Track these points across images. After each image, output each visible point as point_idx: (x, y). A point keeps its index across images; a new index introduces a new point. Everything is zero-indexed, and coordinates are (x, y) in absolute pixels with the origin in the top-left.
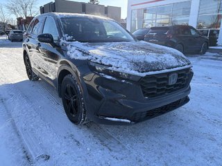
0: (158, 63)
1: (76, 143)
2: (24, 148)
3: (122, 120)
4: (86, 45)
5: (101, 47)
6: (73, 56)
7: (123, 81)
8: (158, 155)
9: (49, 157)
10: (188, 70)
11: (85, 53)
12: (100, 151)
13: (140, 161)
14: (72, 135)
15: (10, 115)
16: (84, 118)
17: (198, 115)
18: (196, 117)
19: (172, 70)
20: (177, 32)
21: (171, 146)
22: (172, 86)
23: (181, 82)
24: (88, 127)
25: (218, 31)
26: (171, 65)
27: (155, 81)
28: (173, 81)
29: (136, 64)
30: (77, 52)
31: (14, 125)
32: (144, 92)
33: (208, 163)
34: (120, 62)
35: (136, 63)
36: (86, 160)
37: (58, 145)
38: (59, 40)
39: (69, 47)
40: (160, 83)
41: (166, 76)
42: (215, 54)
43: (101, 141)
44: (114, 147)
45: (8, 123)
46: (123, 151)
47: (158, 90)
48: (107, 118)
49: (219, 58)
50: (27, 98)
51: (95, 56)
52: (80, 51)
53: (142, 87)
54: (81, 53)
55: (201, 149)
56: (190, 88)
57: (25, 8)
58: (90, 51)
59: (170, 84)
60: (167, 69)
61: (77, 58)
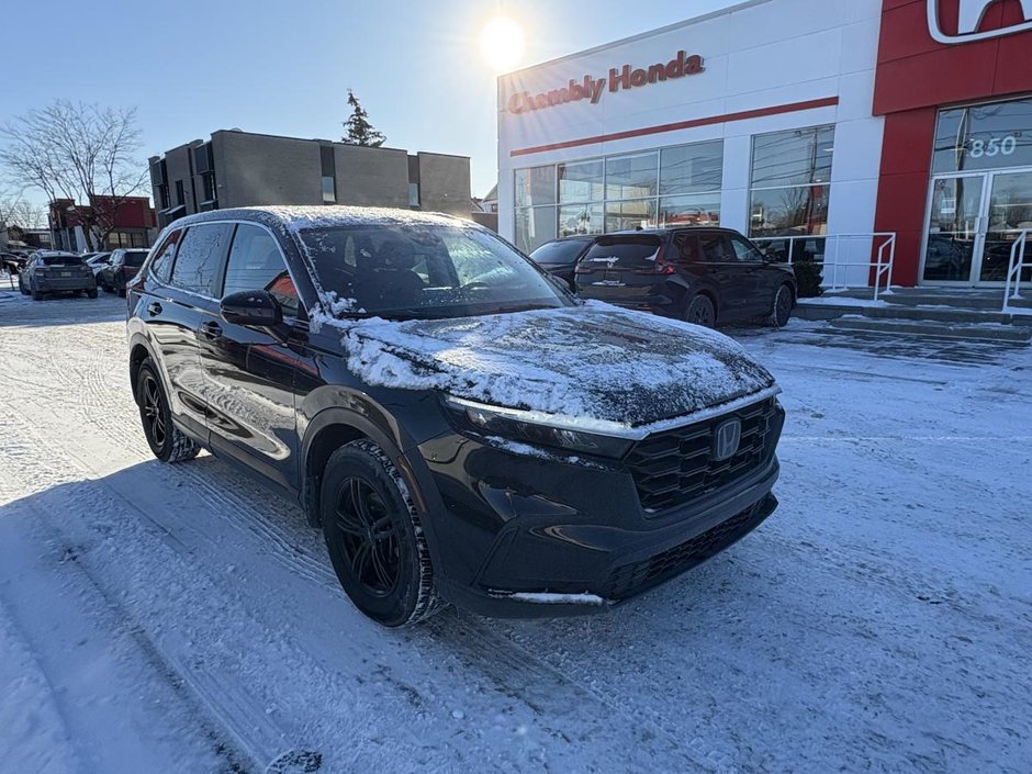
0: (678, 390)
1: (404, 696)
2: (212, 736)
3: (574, 597)
4: (413, 331)
5: (471, 338)
6: (374, 376)
7: (574, 459)
8: (701, 710)
9: (318, 760)
10: (768, 403)
11: (423, 365)
12: (500, 718)
13: (647, 736)
14: (382, 670)
15: (120, 613)
16: (425, 600)
17: (805, 553)
18: (800, 561)
19: (724, 409)
20: (688, 251)
21: (737, 671)
22: (725, 462)
23: (750, 448)
24: (437, 633)
25: (821, 242)
26: (718, 392)
27: (676, 452)
28: (727, 447)
29: (611, 400)
30: (388, 360)
31: (148, 649)
32: (641, 493)
33: (869, 715)
34: (556, 395)
35: (608, 394)
36: (459, 757)
37: (342, 709)
38: (303, 315)
39: (351, 342)
40: (690, 456)
41: (707, 433)
42: (818, 325)
43: (497, 681)
44: (547, 697)
45: (124, 644)
46: (582, 709)
47: (685, 482)
48: (519, 595)
49: (836, 339)
50: (169, 534)
51: (463, 374)
52: (403, 356)
53: (638, 476)
54: (407, 364)
55: (835, 671)
56: (776, 466)
57: (84, 163)
58: (440, 356)
59: (721, 457)
60: (709, 406)
61: (394, 383)
